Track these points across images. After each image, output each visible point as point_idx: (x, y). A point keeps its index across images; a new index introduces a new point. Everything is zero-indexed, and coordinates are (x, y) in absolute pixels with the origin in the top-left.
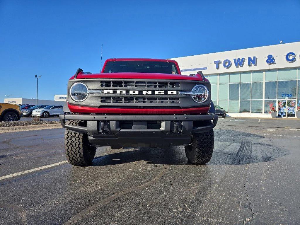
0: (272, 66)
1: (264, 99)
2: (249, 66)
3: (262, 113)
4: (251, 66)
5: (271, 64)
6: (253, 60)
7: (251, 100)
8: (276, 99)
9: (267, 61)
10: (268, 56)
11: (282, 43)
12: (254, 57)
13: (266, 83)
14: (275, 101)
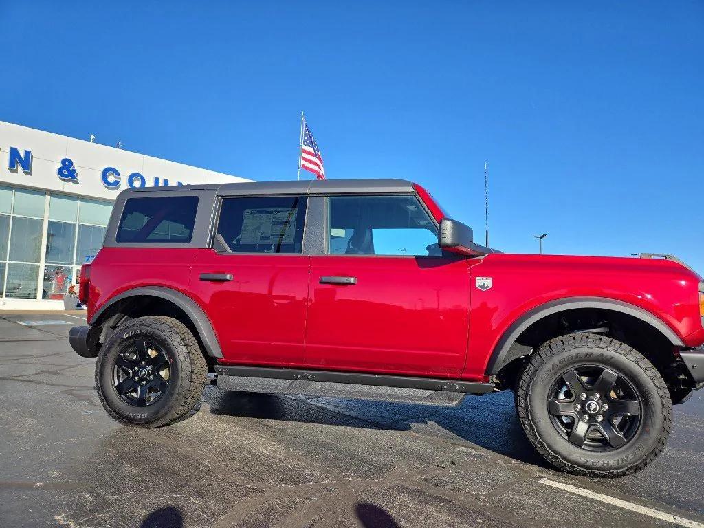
0: (69, 187)
1: (42, 264)
2: (11, 171)
3: (35, 297)
4: (16, 171)
5: (69, 181)
6: (23, 157)
7: (7, 262)
8: (72, 264)
9: (60, 172)
10: (64, 161)
11: (95, 141)
12: (28, 153)
13: (50, 223)
14: (70, 270)
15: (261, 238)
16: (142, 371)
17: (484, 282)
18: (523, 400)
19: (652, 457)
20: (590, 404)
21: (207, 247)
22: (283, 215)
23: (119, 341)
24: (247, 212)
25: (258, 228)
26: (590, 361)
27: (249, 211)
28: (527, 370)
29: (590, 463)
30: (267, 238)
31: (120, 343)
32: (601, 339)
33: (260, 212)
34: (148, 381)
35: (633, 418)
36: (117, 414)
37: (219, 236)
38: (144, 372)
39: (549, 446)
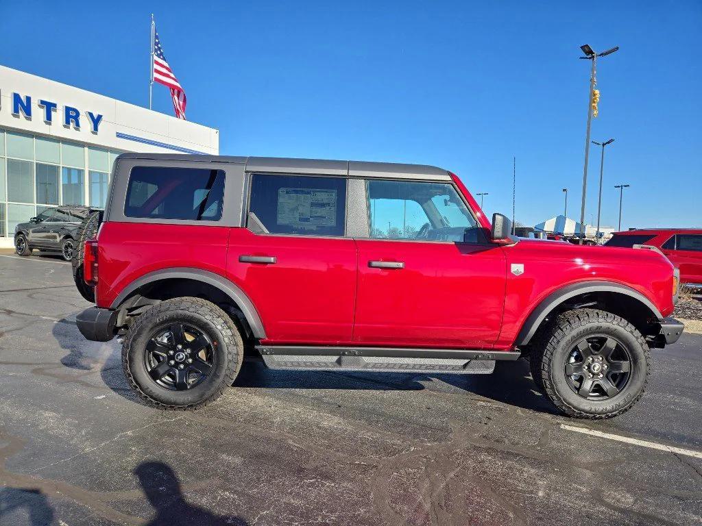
15: (301, 220)
16: (179, 355)
17: (517, 269)
18: (546, 365)
19: (636, 401)
20: (595, 366)
21: (240, 226)
22: (322, 196)
23: (150, 326)
24: (281, 191)
25: (296, 208)
26: (599, 333)
27: (284, 189)
28: (550, 341)
29: (593, 410)
30: (307, 220)
31: (152, 329)
32: (607, 315)
33: (296, 192)
34: (187, 365)
35: (624, 374)
36: (155, 399)
37: (253, 215)
38: (182, 356)
39: (564, 400)
